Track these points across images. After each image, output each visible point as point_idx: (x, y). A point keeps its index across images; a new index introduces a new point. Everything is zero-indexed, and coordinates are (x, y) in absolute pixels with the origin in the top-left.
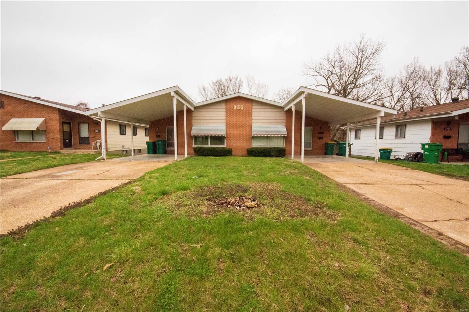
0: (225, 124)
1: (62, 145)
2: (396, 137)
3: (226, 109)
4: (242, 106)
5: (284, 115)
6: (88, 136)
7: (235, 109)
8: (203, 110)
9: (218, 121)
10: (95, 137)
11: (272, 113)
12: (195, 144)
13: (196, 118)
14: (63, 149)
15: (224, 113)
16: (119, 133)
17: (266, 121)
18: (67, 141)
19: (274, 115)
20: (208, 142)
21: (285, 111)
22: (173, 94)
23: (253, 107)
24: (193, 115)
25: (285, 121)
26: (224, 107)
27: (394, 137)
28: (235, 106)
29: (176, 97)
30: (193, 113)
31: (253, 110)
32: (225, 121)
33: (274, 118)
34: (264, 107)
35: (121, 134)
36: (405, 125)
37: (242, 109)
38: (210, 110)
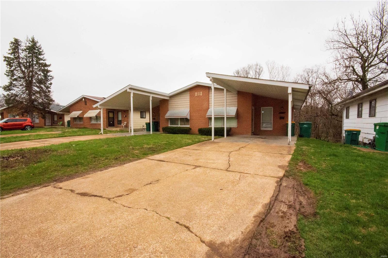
0: (189, 108)
1: (108, 125)
2: (370, 115)
3: (190, 96)
4: (201, 93)
5: (237, 98)
6: (121, 119)
7: (196, 95)
8: (176, 98)
9: (185, 106)
10: (124, 120)
12: (170, 125)
13: (171, 105)
14: (108, 128)
15: (189, 99)
16: (140, 117)
18: (111, 123)
19: (229, 98)
20: (178, 123)
21: (237, 94)
22: (128, 90)
23: (210, 93)
24: (169, 103)
25: (236, 103)
26: (189, 95)
27: (368, 115)
28: (196, 93)
29: (132, 92)
30: (169, 101)
31: (210, 95)
32: (189, 106)
33: (229, 101)
34: (220, 92)
35: (141, 118)
36: (376, 100)
37: (201, 95)
38: (179, 98)
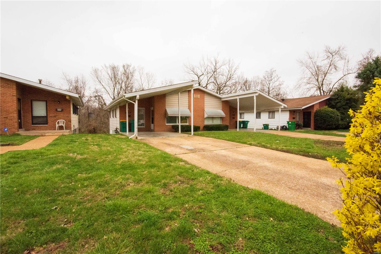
0: (188, 107)
1: (18, 126)
2: (269, 118)
4: (199, 95)
5: (221, 103)
6: (45, 115)
7: (195, 97)
8: (172, 96)
9: (184, 105)
10: (55, 116)
11: (214, 101)
12: (167, 123)
13: (168, 102)
14: (19, 131)
15: (188, 99)
17: (212, 107)
18: (19, 121)
19: (216, 103)
20: (177, 121)
21: (222, 101)
23: (205, 97)
24: (166, 100)
25: (221, 107)
26: (188, 95)
27: (268, 118)
28: (195, 95)
30: (166, 98)
31: (205, 99)
32: (187, 105)
33: (216, 105)
34: (210, 97)
36: (274, 112)
37: (199, 97)
